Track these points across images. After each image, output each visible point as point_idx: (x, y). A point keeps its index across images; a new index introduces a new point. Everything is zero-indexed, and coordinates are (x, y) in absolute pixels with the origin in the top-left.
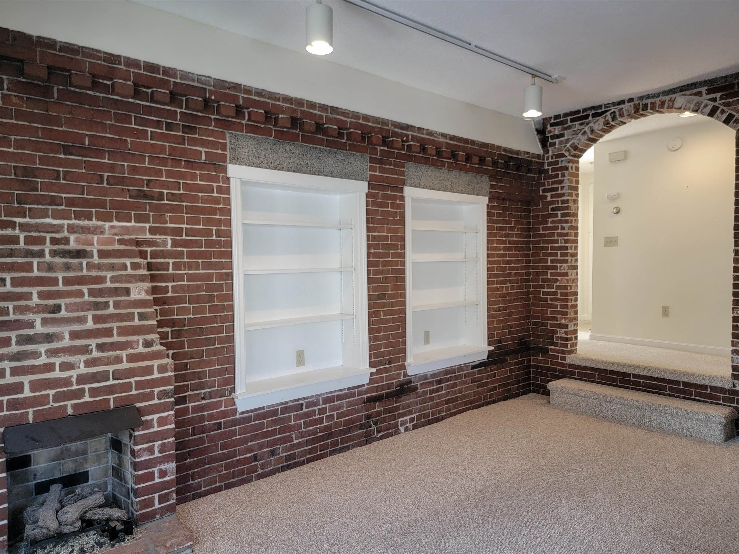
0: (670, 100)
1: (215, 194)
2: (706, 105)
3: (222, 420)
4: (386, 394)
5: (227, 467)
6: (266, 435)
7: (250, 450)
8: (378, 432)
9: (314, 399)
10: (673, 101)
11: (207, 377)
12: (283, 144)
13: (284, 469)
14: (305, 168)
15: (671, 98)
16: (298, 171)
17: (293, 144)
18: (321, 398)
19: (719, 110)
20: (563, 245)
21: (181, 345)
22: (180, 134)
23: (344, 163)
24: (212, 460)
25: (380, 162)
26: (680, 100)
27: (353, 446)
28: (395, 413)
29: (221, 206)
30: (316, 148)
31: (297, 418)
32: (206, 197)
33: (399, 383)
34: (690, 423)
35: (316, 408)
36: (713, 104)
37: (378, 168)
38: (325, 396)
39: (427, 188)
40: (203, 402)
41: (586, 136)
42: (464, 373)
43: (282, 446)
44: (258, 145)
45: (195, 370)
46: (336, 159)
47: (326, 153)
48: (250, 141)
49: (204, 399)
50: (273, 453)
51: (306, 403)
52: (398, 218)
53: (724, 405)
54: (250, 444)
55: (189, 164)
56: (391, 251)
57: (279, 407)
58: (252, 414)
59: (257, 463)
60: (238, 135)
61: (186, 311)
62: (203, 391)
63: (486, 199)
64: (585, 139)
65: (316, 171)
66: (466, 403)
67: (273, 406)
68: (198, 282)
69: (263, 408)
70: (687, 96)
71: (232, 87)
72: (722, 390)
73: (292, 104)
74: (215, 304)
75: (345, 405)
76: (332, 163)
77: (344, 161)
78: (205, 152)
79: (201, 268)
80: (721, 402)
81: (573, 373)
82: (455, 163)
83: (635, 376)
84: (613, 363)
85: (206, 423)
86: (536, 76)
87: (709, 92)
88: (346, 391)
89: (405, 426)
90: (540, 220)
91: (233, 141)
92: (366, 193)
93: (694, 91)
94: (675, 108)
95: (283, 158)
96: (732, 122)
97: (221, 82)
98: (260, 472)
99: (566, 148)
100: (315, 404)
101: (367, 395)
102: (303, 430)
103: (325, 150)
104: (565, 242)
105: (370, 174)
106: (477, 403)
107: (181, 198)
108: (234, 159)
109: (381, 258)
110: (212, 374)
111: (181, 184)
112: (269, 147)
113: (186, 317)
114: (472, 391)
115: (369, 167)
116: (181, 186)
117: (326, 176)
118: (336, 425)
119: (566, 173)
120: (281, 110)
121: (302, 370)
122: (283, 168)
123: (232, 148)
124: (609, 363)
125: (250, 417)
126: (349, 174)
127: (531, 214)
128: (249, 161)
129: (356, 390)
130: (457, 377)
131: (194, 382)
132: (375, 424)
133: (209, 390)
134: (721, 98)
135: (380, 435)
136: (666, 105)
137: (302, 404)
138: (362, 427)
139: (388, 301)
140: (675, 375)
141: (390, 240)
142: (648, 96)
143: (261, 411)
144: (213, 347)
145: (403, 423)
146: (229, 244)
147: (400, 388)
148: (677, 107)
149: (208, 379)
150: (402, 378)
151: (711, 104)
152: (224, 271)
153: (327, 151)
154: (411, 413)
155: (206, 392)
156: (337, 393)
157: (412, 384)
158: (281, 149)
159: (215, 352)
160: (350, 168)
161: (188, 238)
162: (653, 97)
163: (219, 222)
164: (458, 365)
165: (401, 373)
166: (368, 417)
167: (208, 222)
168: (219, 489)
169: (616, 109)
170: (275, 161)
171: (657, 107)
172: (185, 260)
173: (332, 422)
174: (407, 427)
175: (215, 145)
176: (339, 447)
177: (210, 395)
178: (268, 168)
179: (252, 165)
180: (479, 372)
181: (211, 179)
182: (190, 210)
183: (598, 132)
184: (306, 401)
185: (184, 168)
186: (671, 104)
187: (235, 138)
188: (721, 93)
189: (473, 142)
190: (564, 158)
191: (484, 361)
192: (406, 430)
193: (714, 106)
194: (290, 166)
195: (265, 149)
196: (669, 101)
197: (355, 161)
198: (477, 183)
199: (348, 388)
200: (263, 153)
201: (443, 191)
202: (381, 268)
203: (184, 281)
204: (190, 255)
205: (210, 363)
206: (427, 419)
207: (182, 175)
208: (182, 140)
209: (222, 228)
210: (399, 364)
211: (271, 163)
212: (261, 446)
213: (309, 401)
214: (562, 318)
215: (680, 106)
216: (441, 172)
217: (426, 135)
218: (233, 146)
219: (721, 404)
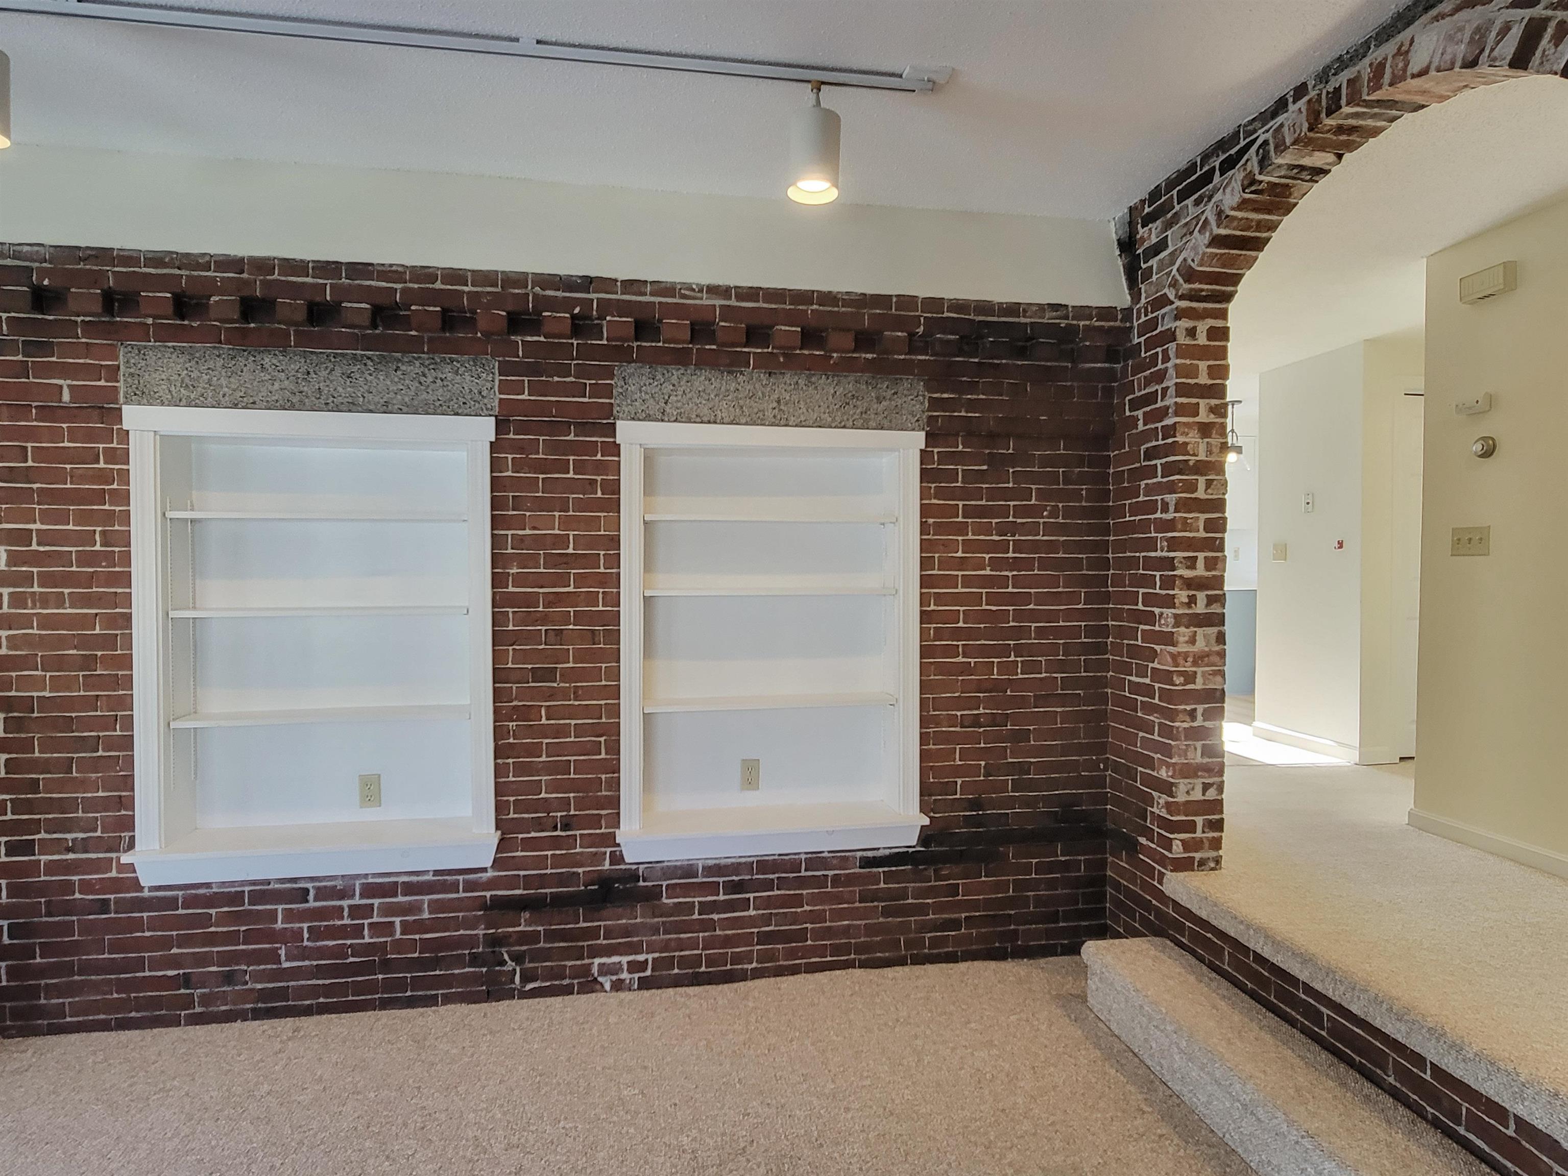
0: (1399, 52)
1: (102, 465)
2: (1506, 29)
3: (112, 897)
4: (555, 897)
5: (122, 986)
6: (212, 939)
7: (175, 962)
8: (525, 979)
9: (339, 884)
10: (1407, 52)
11: (80, 811)
12: (256, 354)
13: (258, 1015)
14: (313, 399)
16: (293, 407)
17: (280, 352)
18: (358, 883)
20: (1165, 554)
21: (28, 746)
22: (20, 357)
23: (423, 379)
24: (87, 968)
25: (533, 370)
26: (1426, 40)
27: (448, 1000)
28: (581, 944)
29: (115, 486)
30: (343, 355)
31: (290, 916)
32: (80, 472)
33: (596, 875)
35: (345, 903)
36: (1525, 16)
37: (526, 385)
38: (370, 880)
39: (689, 421)
40: (71, 856)
41: (1207, 234)
42: (831, 873)
43: (251, 968)
44: (193, 363)
45: (54, 795)
46: (399, 373)
47: (369, 363)
48: (174, 356)
49: (69, 850)
50: (229, 978)
51: (318, 889)
52: (599, 494)
54: (175, 951)
55: (46, 412)
56: (573, 571)
57: (247, 889)
58: (181, 893)
59: (193, 991)
60: (145, 347)
61: (38, 683)
62: (69, 836)
63: (918, 439)
64: (1206, 242)
65: (342, 403)
66: (836, 950)
67: (232, 883)
68: (63, 629)
69: (208, 885)
70: (1448, 19)
71: (90, 256)
73: (242, 272)
74: (98, 672)
75: (426, 905)
76: (389, 383)
77: (424, 375)
78: (69, 386)
79: (67, 605)
82: (784, 355)
85: (77, 896)
86: (823, 83)
88: (429, 877)
89: (614, 978)
90: (1126, 485)
91: (133, 361)
92: (491, 443)
94: (1414, 76)
95: (255, 383)
97: (67, 250)
98: (198, 1010)
99: (1170, 279)
100: (343, 894)
101: (494, 893)
102: (306, 943)
103: (369, 358)
104: (1168, 546)
105: (501, 399)
106: (879, 954)
107: (28, 475)
108: (135, 394)
109: (542, 587)
110: (91, 805)
111: (29, 450)
112: (220, 361)
113: (35, 694)
114: (863, 922)
115: (497, 383)
116: (29, 454)
117: (371, 411)
118: (399, 945)
119: (1172, 347)
120: (211, 286)
121: (371, 815)
122: (254, 403)
123: (132, 375)
125: (176, 899)
126: (437, 404)
127: (1112, 471)
128: (169, 397)
129: (461, 878)
130: (802, 882)
131: (51, 816)
132: (518, 958)
133: (81, 835)
135: (530, 986)
136: (1388, 75)
137: (307, 891)
138: (475, 960)
139: (562, 685)
141: (571, 546)
142: (1342, 63)
143: (202, 891)
144: (95, 755)
145: (605, 970)
146: (126, 559)
147: (601, 887)
148: (1416, 70)
149: (80, 814)
150: (607, 866)
151: (1522, 19)
152: (117, 610)
153: (375, 358)
154: (635, 949)
155: (76, 838)
156: (405, 879)
157: (641, 883)
158: (251, 366)
159: (96, 764)
160: (441, 390)
161: (41, 549)
162: (1351, 59)
163: (110, 517)
164: (806, 853)
165: (605, 853)
166: (495, 941)
167: (84, 518)
168: (104, 1026)
169: (1267, 131)
170: (234, 390)
171: (1365, 90)
172: (36, 589)
173: (389, 939)
174: (622, 981)
175: (94, 372)
176: (409, 993)
177: (85, 846)
178: (218, 405)
179: (176, 403)
180: (888, 877)
181: (91, 436)
182: (47, 496)
183: (1233, 213)
184: (317, 884)
185: (36, 420)
186: (1401, 65)
187: (138, 355)
189: (828, 298)
190: (1167, 309)
191: (911, 850)
192: (618, 986)
193: (1530, 21)
194: (274, 398)
195: (209, 369)
196: (1393, 57)
197: (457, 373)
198: (878, 398)
199: (435, 871)
200: (205, 377)
201: (746, 424)
202: (540, 609)
203: (32, 628)
204: (47, 580)
205: (82, 785)
206: (691, 971)
207: (31, 434)
208: (23, 370)
209: (117, 528)
210: (598, 831)
211: (224, 396)
212: (203, 960)
213: (325, 887)
214: (1163, 762)
215: (1425, 65)
216: (741, 378)
217: (652, 294)
218: (132, 370)
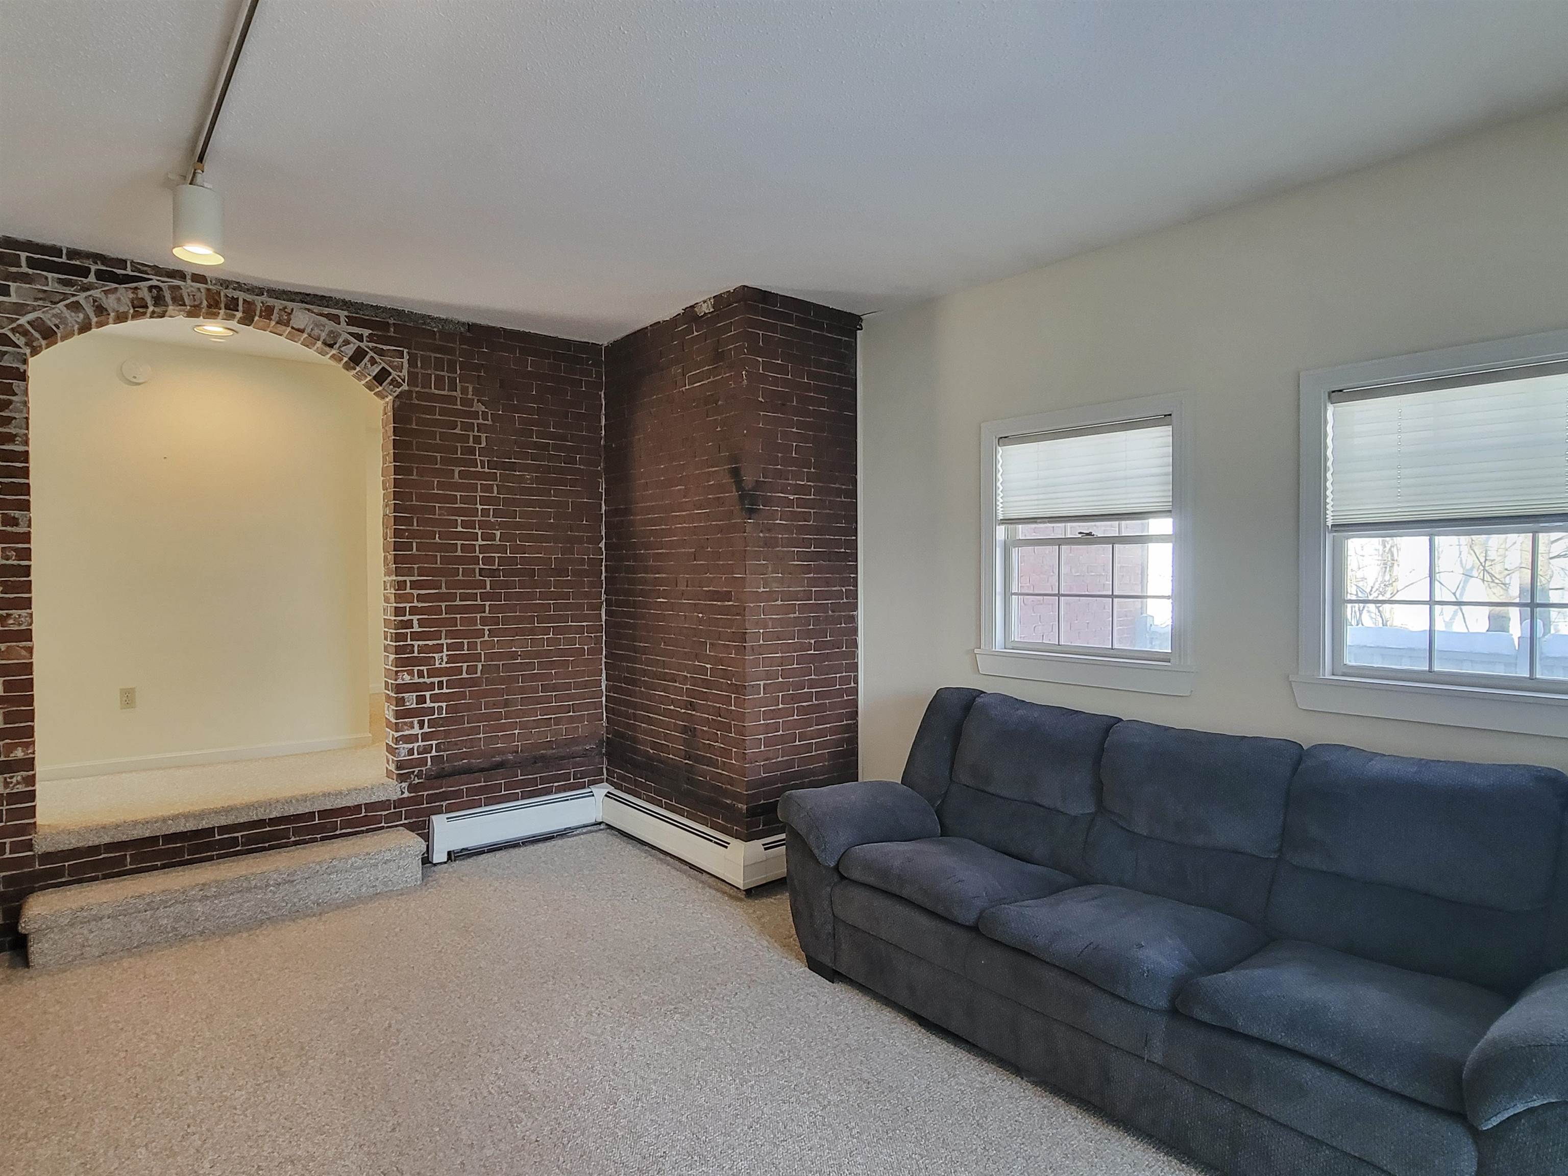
0: (284, 310)
2: (347, 343)
10: (289, 314)
15: (285, 308)
19: (367, 358)
26: (302, 317)
34: (373, 872)
36: (358, 343)
41: (81, 316)
53: (388, 827)
70: (314, 315)
72: (383, 805)
80: (383, 824)
81: (59, 873)
83: (223, 829)
84: (175, 818)
87: (351, 321)
93: (326, 311)
96: (387, 381)
99: (14, 325)
104: (17, 556)
119: (19, 384)
124: (164, 820)
134: (371, 338)
136: (275, 316)
140: (308, 803)
142: (239, 286)
151: (355, 344)
162: (248, 290)
169: (163, 282)
171: (257, 315)
186: (285, 317)
188: (371, 332)
190: (9, 349)
193: (359, 346)
196: (280, 310)
214: (16, 746)
215: (302, 327)
219: (383, 828)
